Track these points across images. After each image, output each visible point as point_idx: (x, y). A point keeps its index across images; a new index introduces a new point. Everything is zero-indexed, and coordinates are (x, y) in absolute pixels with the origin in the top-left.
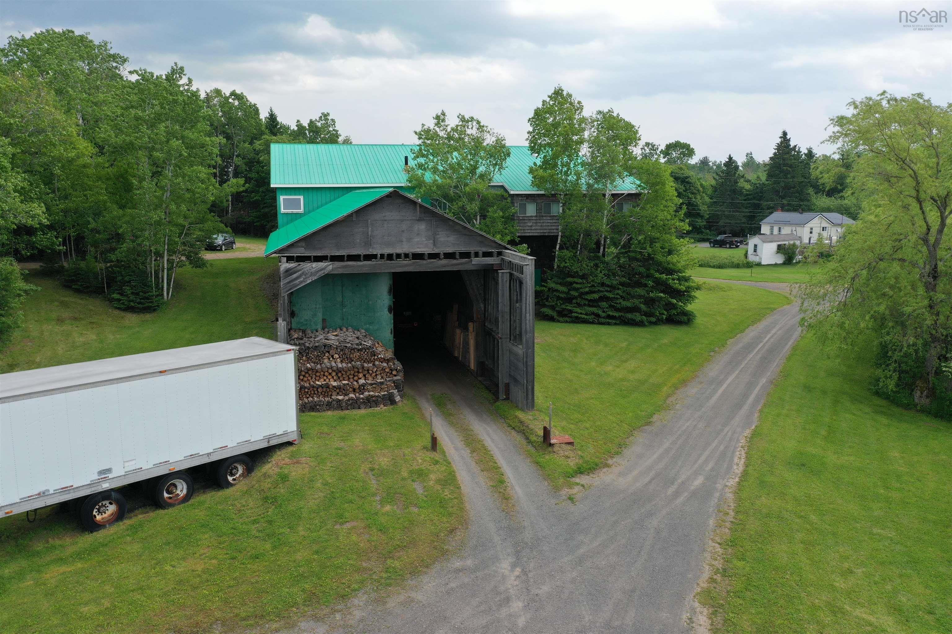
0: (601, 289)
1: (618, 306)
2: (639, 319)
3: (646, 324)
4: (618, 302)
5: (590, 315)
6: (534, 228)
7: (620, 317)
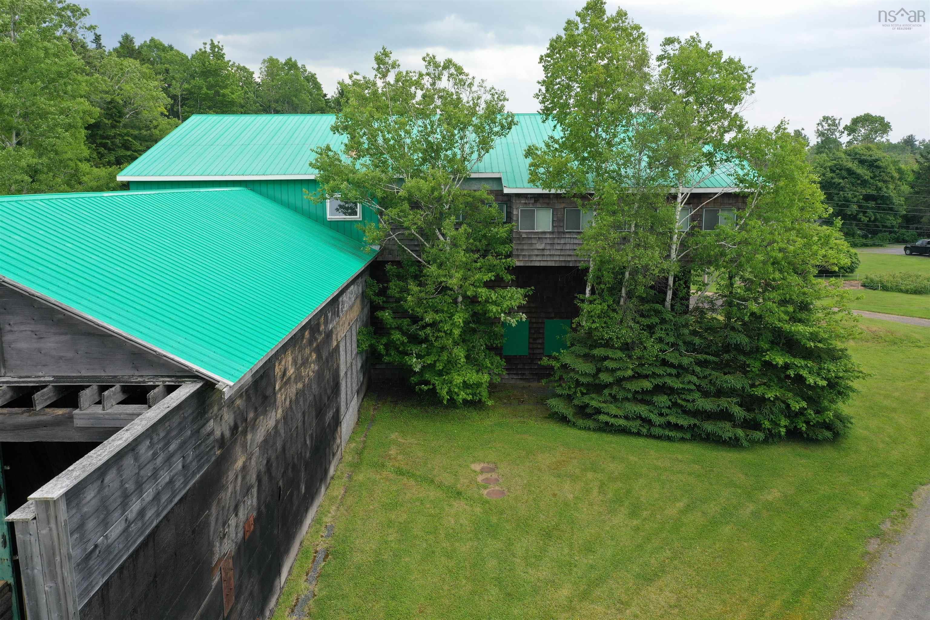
0: (659, 371)
1: (690, 406)
2: (730, 435)
3: (745, 443)
4: (689, 398)
5: (634, 419)
6: (547, 253)
7: (692, 428)
